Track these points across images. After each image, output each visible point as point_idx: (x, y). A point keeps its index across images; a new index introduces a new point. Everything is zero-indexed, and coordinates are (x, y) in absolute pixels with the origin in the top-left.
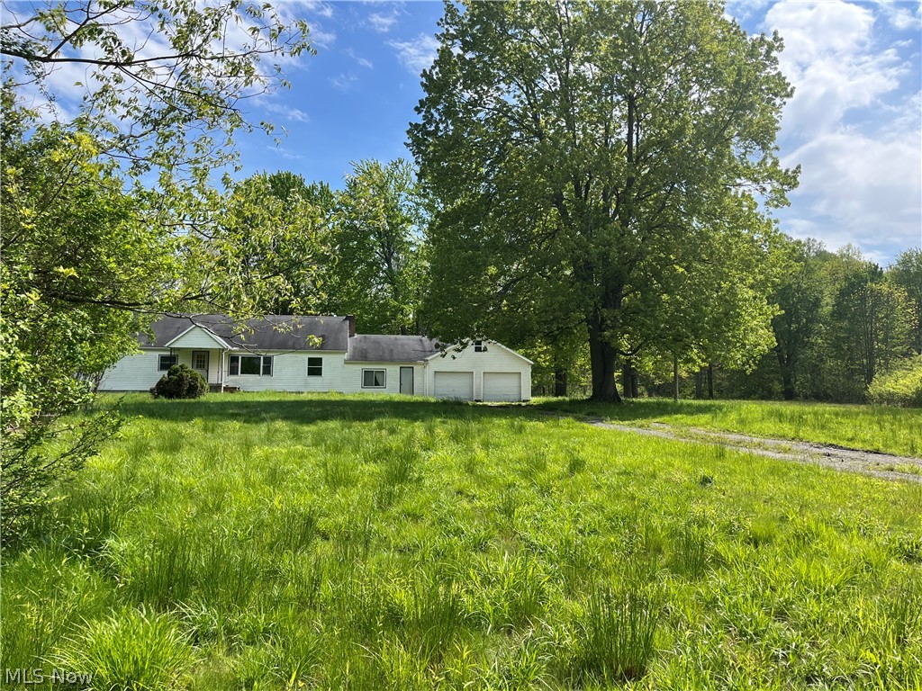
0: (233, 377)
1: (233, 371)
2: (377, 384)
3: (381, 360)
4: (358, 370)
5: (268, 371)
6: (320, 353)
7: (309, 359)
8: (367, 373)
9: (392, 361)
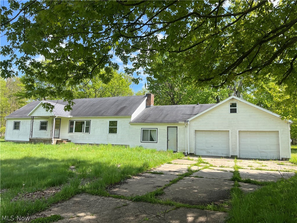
0: (71, 134)
1: (71, 131)
2: (152, 139)
3: (155, 122)
4: (138, 129)
5: (87, 130)
6: (117, 118)
7: (110, 122)
8: (144, 131)
9: (162, 122)
